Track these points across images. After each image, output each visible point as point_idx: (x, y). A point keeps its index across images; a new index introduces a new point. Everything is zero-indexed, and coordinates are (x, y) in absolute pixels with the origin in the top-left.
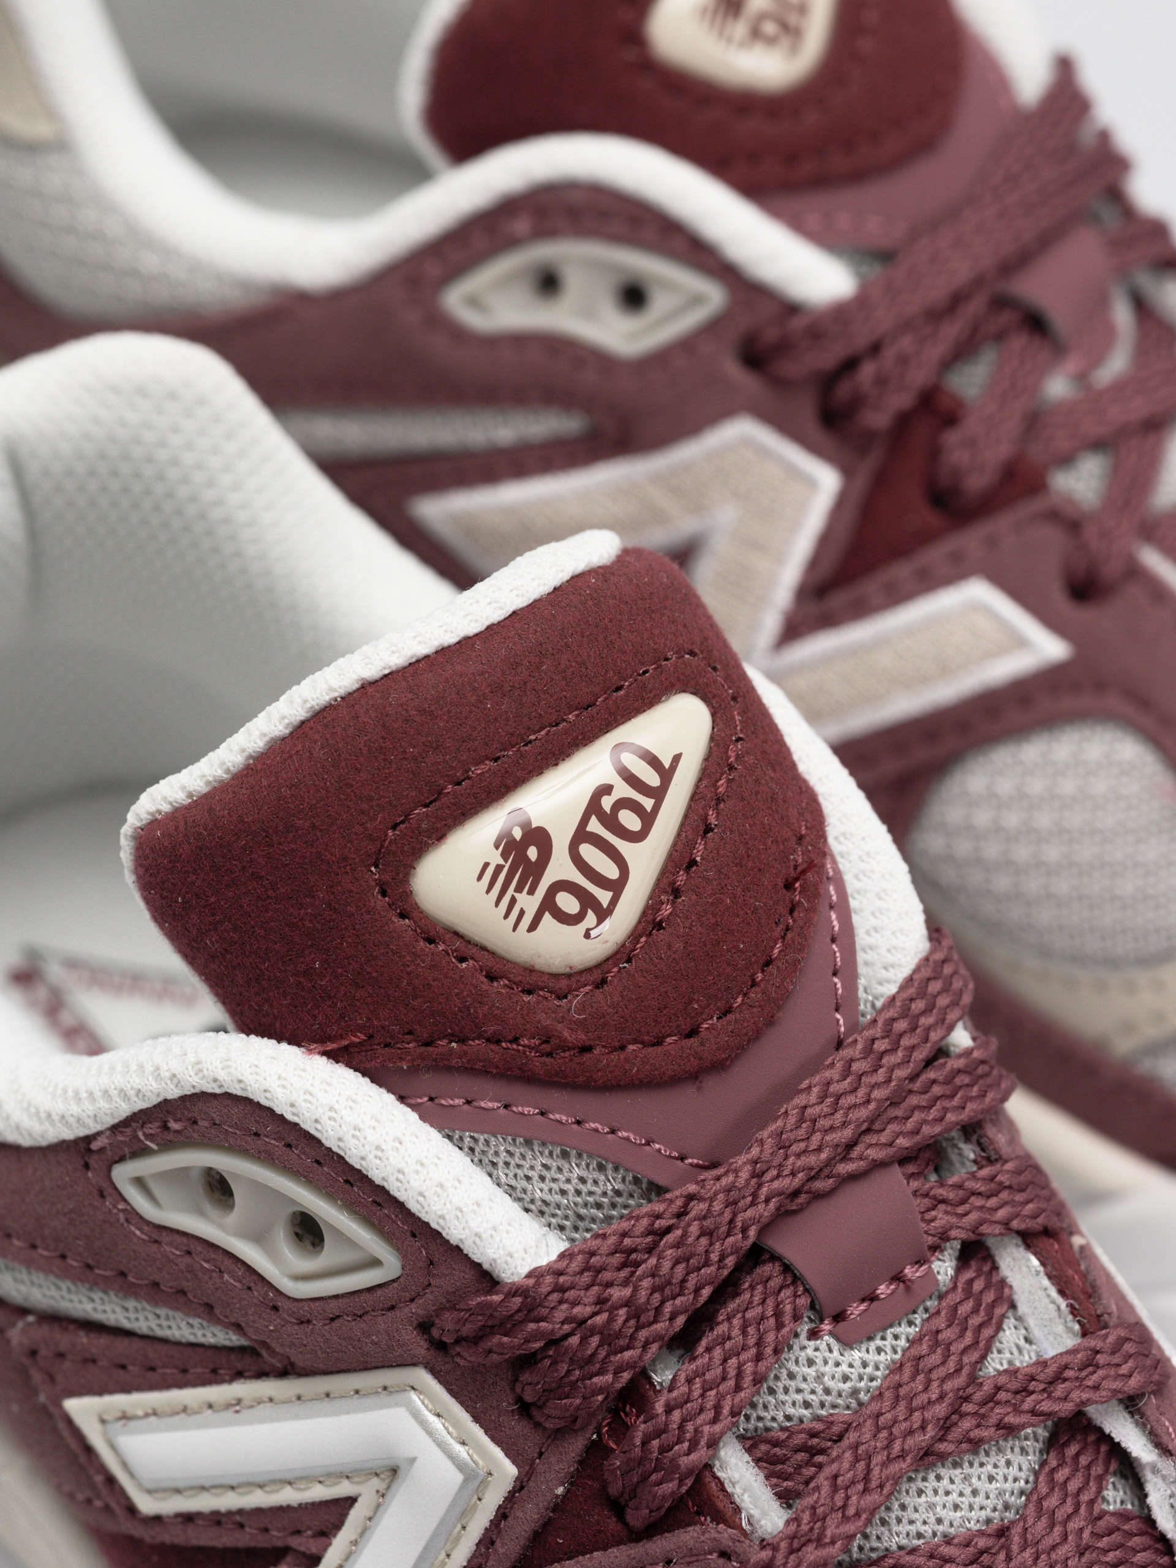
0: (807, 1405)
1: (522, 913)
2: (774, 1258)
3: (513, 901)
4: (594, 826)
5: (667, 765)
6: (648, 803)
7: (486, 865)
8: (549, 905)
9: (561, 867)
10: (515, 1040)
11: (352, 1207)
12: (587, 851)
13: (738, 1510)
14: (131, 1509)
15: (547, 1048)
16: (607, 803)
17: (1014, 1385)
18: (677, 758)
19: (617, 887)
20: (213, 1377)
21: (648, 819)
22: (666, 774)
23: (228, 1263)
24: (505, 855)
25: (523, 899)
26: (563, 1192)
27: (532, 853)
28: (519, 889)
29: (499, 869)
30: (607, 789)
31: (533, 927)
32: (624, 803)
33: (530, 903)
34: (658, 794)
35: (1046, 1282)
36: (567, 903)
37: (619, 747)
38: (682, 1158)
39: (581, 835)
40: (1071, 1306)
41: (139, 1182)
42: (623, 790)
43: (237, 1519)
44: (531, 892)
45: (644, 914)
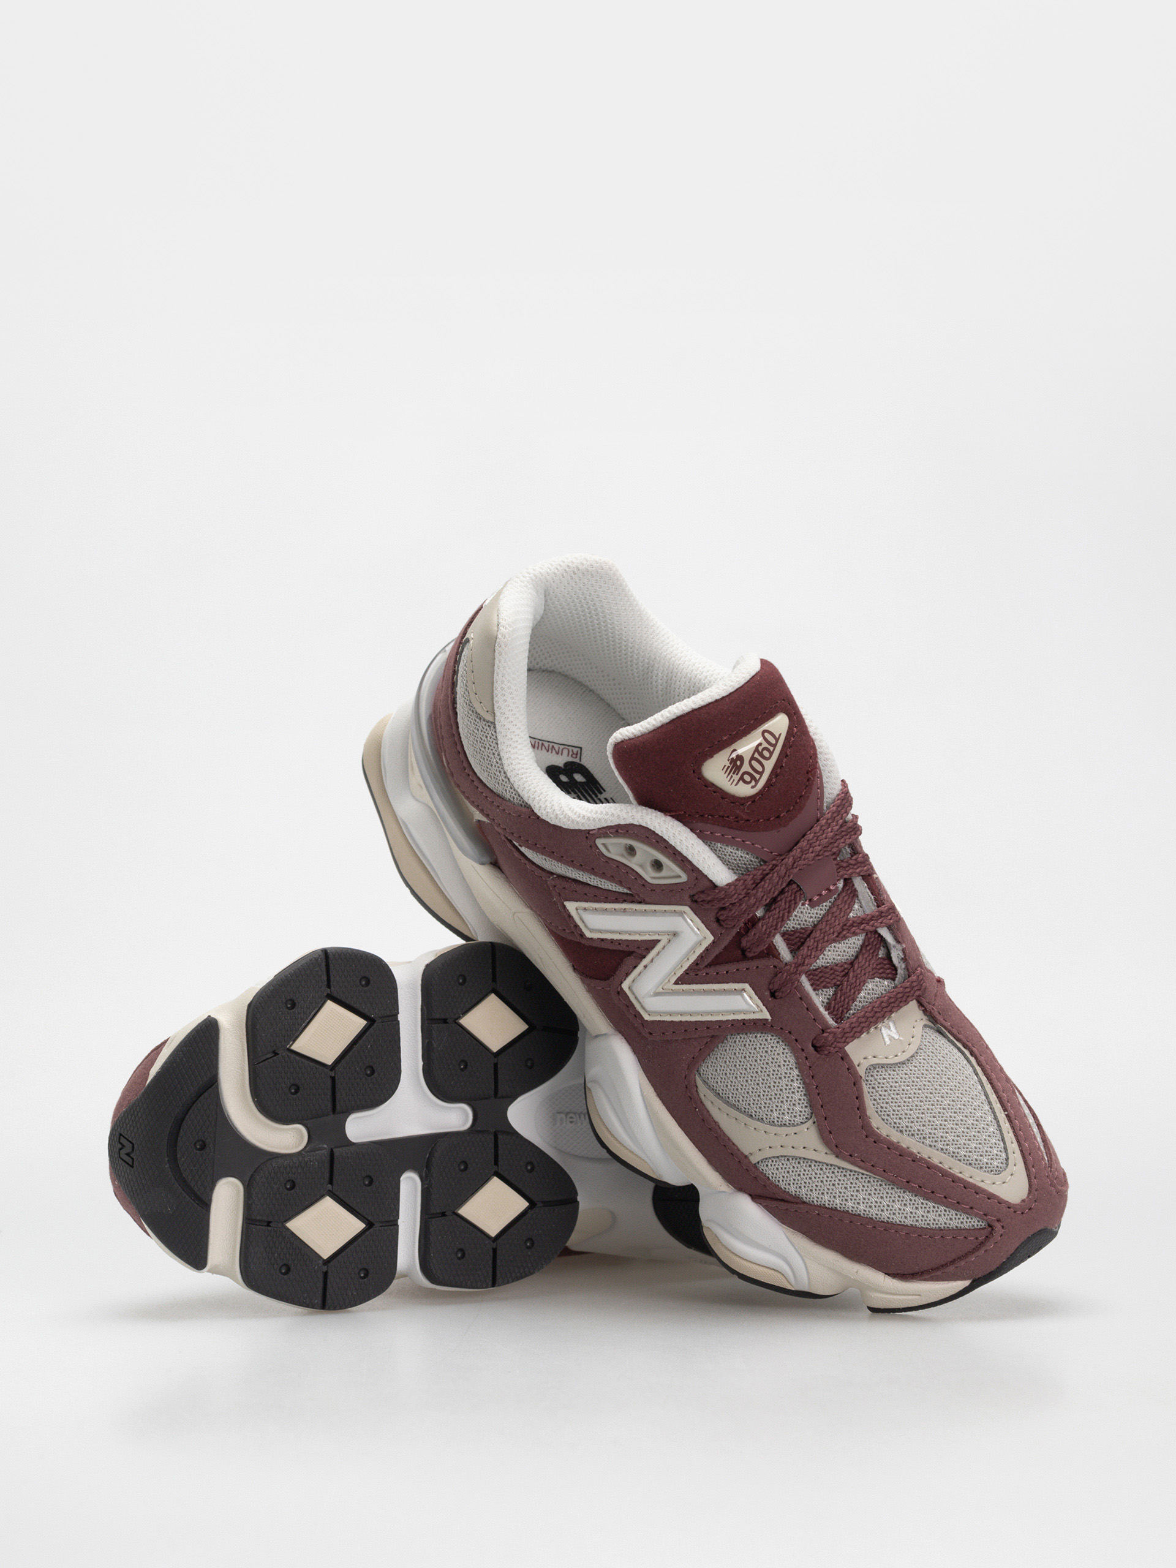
0: (799, 924)
1: (734, 780)
2: (795, 883)
3: (732, 776)
4: (756, 755)
5: (777, 737)
6: (771, 749)
7: (725, 766)
8: (742, 779)
9: (746, 767)
10: (728, 817)
11: (675, 861)
12: (754, 763)
13: (779, 954)
14: (582, 935)
15: (736, 820)
16: (760, 748)
17: (858, 921)
18: (780, 735)
19: (761, 774)
20: (616, 901)
21: (771, 753)
22: (777, 740)
23: (631, 871)
24: (730, 763)
25: (734, 776)
26: (735, 860)
27: (738, 763)
28: (734, 773)
29: (729, 767)
30: (760, 744)
31: (736, 785)
32: (765, 748)
33: (736, 777)
34: (774, 746)
35: (868, 890)
36: (747, 778)
37: (764, 732)
38: (771, 853)
39: (753, 758)
40: (874, 898)
41: (604, 844)
42: (765, 745)
43: (619, 942)
44: (737, 774)
45: (767, 781)
